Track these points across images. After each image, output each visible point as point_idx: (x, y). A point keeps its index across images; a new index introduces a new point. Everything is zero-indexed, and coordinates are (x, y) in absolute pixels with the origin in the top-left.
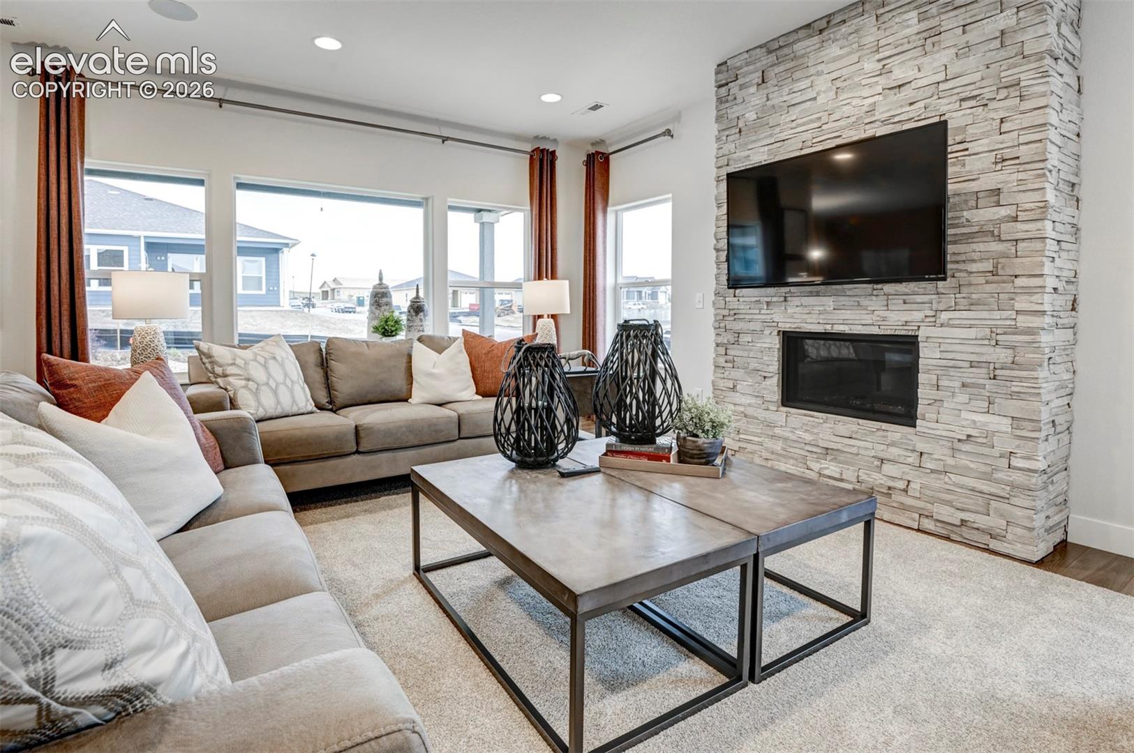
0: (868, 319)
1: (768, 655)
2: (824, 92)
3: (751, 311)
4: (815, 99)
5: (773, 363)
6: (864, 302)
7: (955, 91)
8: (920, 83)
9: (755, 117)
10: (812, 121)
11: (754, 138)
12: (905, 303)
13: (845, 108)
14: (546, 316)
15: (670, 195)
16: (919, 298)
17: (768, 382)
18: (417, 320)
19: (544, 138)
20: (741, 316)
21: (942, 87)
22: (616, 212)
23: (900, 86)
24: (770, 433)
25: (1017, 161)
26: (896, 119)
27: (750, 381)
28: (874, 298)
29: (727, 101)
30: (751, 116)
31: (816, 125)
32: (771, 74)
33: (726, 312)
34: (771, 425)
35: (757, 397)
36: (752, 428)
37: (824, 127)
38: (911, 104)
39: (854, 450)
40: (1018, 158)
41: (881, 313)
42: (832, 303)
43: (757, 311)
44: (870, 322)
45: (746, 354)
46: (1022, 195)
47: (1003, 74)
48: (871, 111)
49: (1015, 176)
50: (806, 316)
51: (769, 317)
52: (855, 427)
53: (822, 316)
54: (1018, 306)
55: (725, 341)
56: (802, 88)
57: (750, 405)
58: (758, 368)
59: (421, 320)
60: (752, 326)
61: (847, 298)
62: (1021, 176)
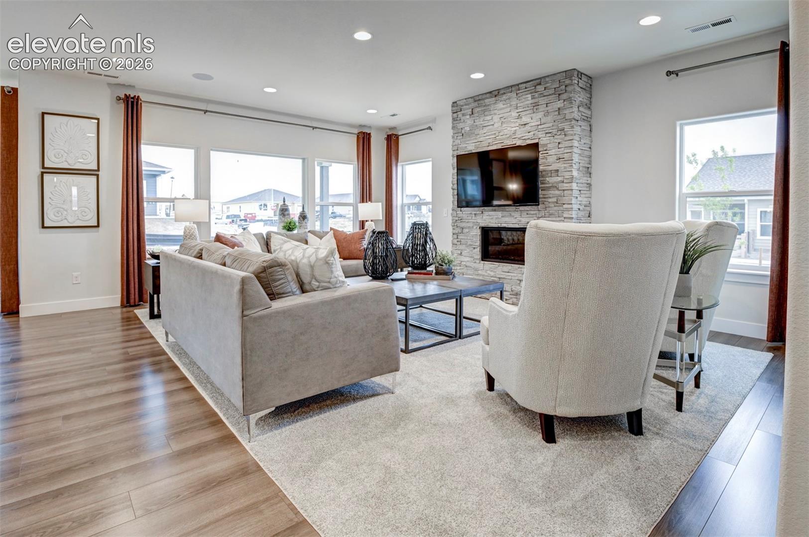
0: (514, 221)
1: (465, 332)
2: (497, 123)
3: (468, 218)
4: (493, 125)
5: (477, 241)
6: (513, 214)
7: (544, 129)
8: (533, 124)
9: (469, 129)
10: (492, 135)
11: (469, 139)
12: (527, 214)
13: (505, 131)
14: (370, 221)
15: (431, 159)
16: (532, 212)
17: (476, 250)
18: (304, 223)
19: (364, 126)
20: (464, 221)
21: (540, 127)
22: (402, 166)
23: (525, 124)
24: (477, 273)
25: (564, 160)
26: (524, 138)
27: (468, 250)
28: (516, 212)
29: (457, 120)
30: (468, 129)
31: (494, 136)
32: (476, 110)
33: (457, 219)
34: (476, 270)
35: (471, 257)
36: (469, 272)
37: (497, 138)
38: (529, 132)
39: (510, 277)
40: (564, 158)
41: (520, 219)
42: (500, 214)
43: (471, 218)
44: (515, 222)
45: (466, 238)
46: (565, 173)
47: (559, 125)
48: (515, 133)
49: (563, 165)
50: (490, 220)
51: (476, 220)
52: (510, 268)
53: (497, 220)
54: (565, 215)
55: (457, 232)
56: (488, 119)
57: (468, 261)
58: (471, 244)
59: (306, 223)
60: (468, 225)
61: (506, 212)
62: (565, 165)
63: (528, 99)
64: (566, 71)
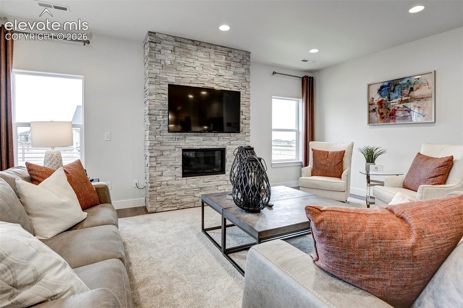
0: (213, 143)
2: (198, 67)
3: (170, 142)
4: (195, 67)
5: (179, 162)
6: (212, 138)
7: (234, 83)
8: (226, 77)
9: (170, 63)
10: (194, 75)
11: (170, 72)
12: (223, 139)
13: (205, 75)
16: (226, 137)
17: (177, 169)
20: (164, 144)
21: (231, 81)
23: (220, 76)
24: (180, 189)
25: (245, 105)
26: (220, 85)
27: (169, 170)
28: (215, 137)
29: (154, 50)
30: (168, 62)
31: (196, 77)
32: (177, 49)
33: (156, 142)
34: (179, 186)
35: (173, 176)
36: (171, 189)
37: (198, 79)
38: (223, 82)
39: (210, 185)
40: (245, 104)
41: (217, 142)
42: (202, 139)
43: (173, 142)
44: (214, 145)
45: (167, 159)
46: (246, 113)
47: (243, 83)
48: (213, 79)
49: (245, 109)
50: (193, 143)
51: (178, 144)
52: (210, 178)
53: (199, 143)
54: (246, 140)
55: (156, 155)
56: (191, 61)
57: (170, 180)
58: (173, 164)
60: (170, 148)
61: (207, 137)
62: (246, 109)
63: (223, 59)
64: (247, 52)
